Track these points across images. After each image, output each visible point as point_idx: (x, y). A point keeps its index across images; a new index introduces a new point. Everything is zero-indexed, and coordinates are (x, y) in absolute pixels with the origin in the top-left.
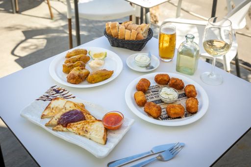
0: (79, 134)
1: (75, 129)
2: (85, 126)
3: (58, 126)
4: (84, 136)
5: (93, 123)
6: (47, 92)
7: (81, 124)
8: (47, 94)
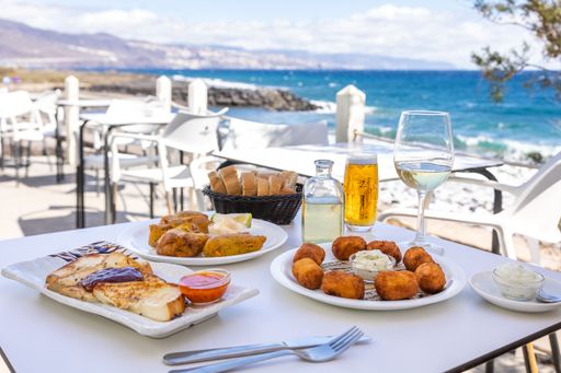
0: (119, 305)
1: (112, 294)
2: (137, 292)
3: (76, 289)
4: (129, 309)
5: (158, 290)
6: (79, 250)
7: (129, 288)
8: (79, 253)
